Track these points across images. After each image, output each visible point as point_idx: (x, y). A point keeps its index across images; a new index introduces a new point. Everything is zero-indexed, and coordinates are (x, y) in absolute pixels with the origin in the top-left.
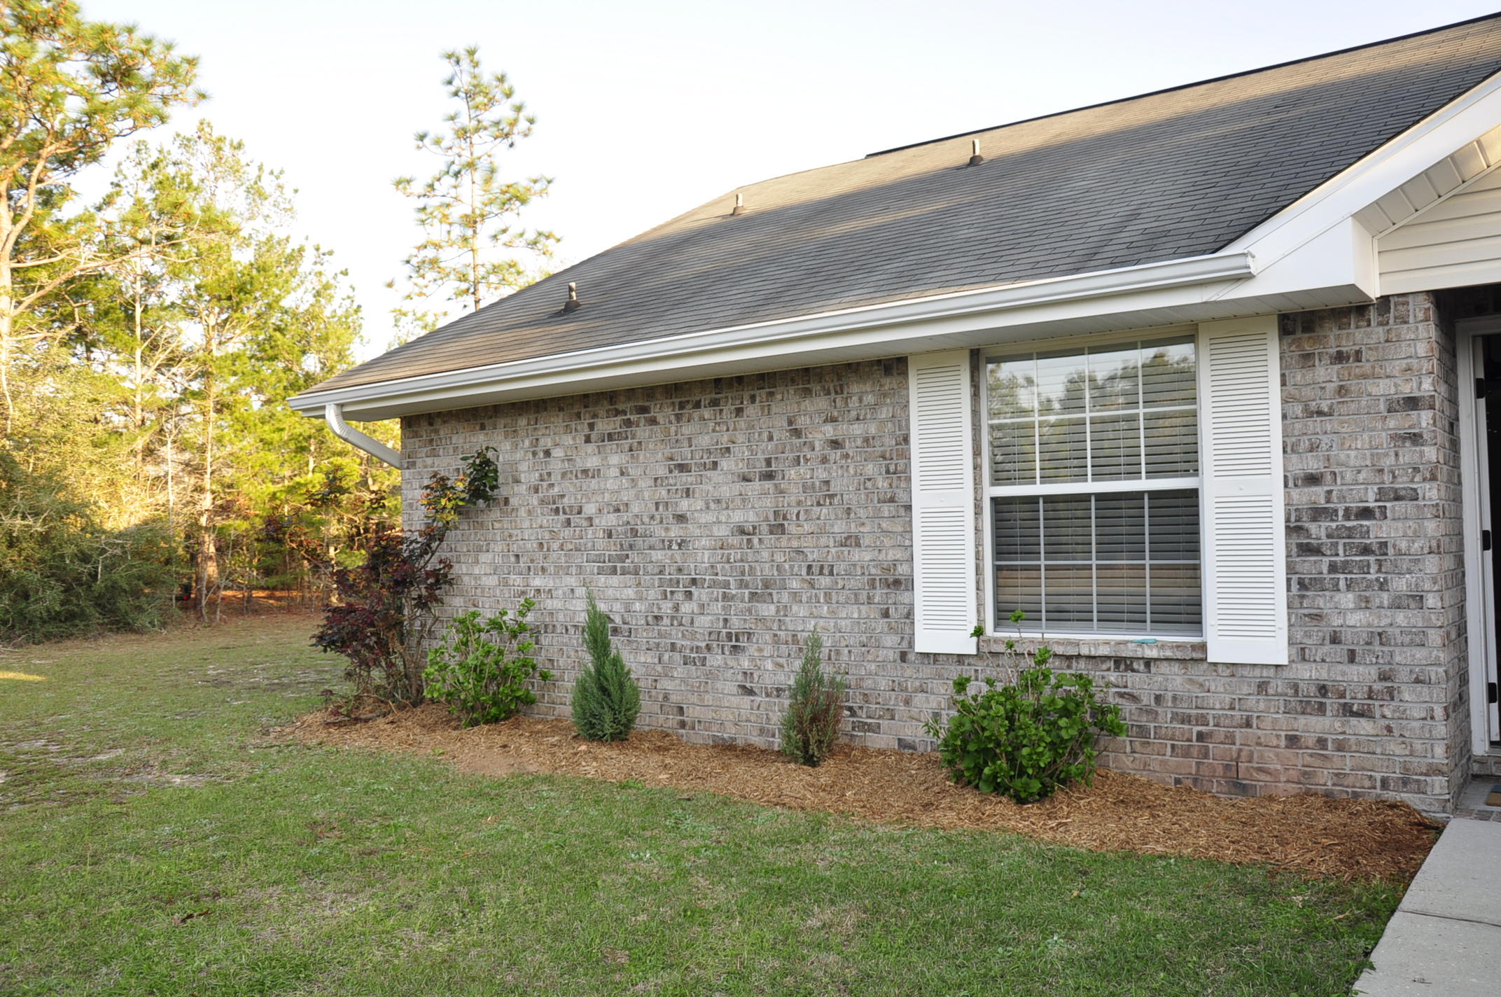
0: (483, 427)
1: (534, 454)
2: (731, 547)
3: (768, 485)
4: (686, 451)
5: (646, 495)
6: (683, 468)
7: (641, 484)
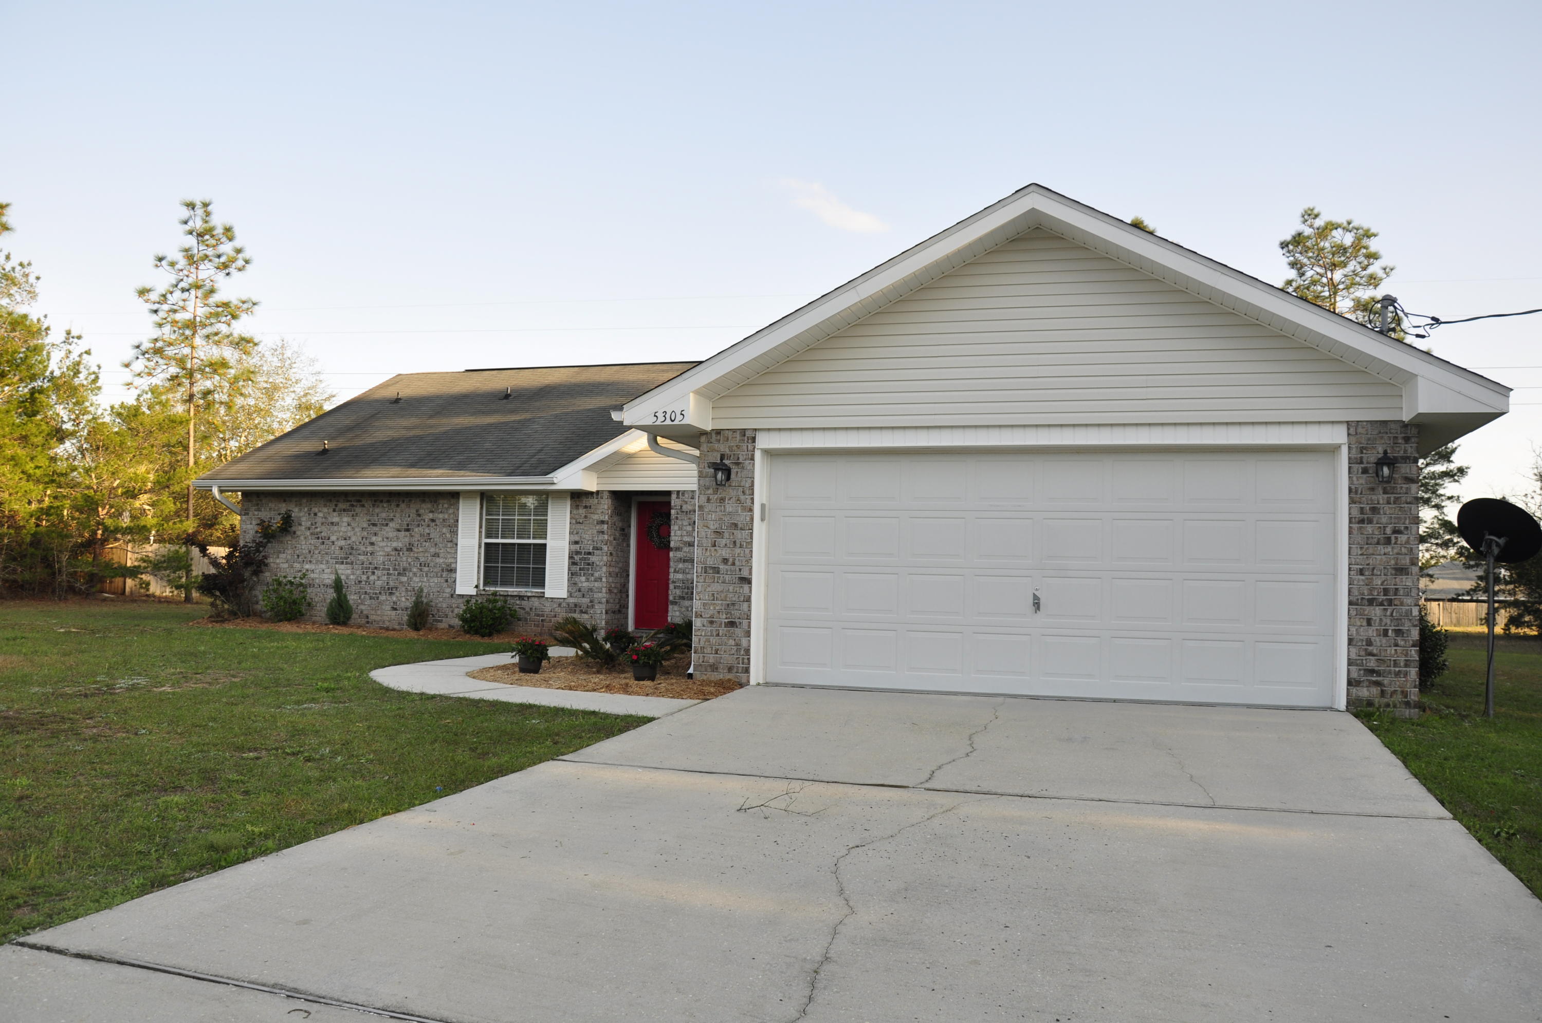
0: (285, 501)
1: (309, 514)
2: (391, 555)
3: (407, 533)
4: (376, 518)
5: (358, 534)
6: (374, 525)
7: (357, 530)
